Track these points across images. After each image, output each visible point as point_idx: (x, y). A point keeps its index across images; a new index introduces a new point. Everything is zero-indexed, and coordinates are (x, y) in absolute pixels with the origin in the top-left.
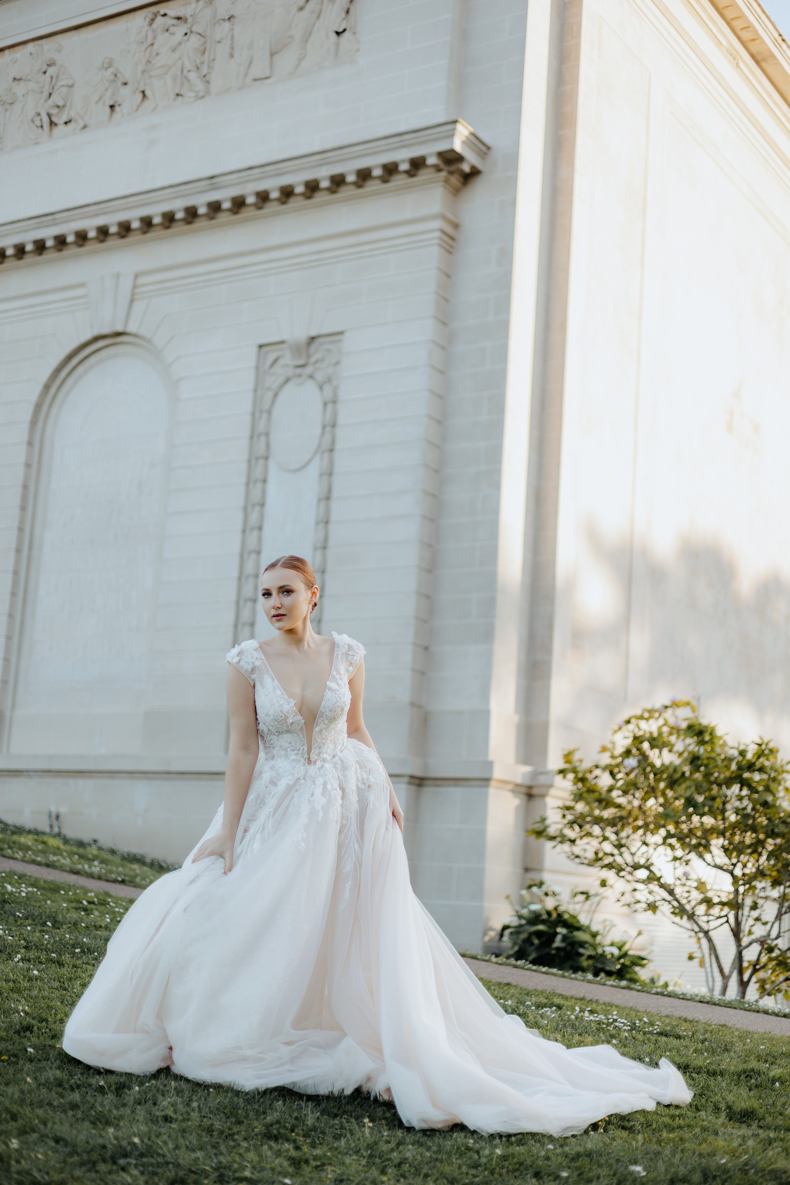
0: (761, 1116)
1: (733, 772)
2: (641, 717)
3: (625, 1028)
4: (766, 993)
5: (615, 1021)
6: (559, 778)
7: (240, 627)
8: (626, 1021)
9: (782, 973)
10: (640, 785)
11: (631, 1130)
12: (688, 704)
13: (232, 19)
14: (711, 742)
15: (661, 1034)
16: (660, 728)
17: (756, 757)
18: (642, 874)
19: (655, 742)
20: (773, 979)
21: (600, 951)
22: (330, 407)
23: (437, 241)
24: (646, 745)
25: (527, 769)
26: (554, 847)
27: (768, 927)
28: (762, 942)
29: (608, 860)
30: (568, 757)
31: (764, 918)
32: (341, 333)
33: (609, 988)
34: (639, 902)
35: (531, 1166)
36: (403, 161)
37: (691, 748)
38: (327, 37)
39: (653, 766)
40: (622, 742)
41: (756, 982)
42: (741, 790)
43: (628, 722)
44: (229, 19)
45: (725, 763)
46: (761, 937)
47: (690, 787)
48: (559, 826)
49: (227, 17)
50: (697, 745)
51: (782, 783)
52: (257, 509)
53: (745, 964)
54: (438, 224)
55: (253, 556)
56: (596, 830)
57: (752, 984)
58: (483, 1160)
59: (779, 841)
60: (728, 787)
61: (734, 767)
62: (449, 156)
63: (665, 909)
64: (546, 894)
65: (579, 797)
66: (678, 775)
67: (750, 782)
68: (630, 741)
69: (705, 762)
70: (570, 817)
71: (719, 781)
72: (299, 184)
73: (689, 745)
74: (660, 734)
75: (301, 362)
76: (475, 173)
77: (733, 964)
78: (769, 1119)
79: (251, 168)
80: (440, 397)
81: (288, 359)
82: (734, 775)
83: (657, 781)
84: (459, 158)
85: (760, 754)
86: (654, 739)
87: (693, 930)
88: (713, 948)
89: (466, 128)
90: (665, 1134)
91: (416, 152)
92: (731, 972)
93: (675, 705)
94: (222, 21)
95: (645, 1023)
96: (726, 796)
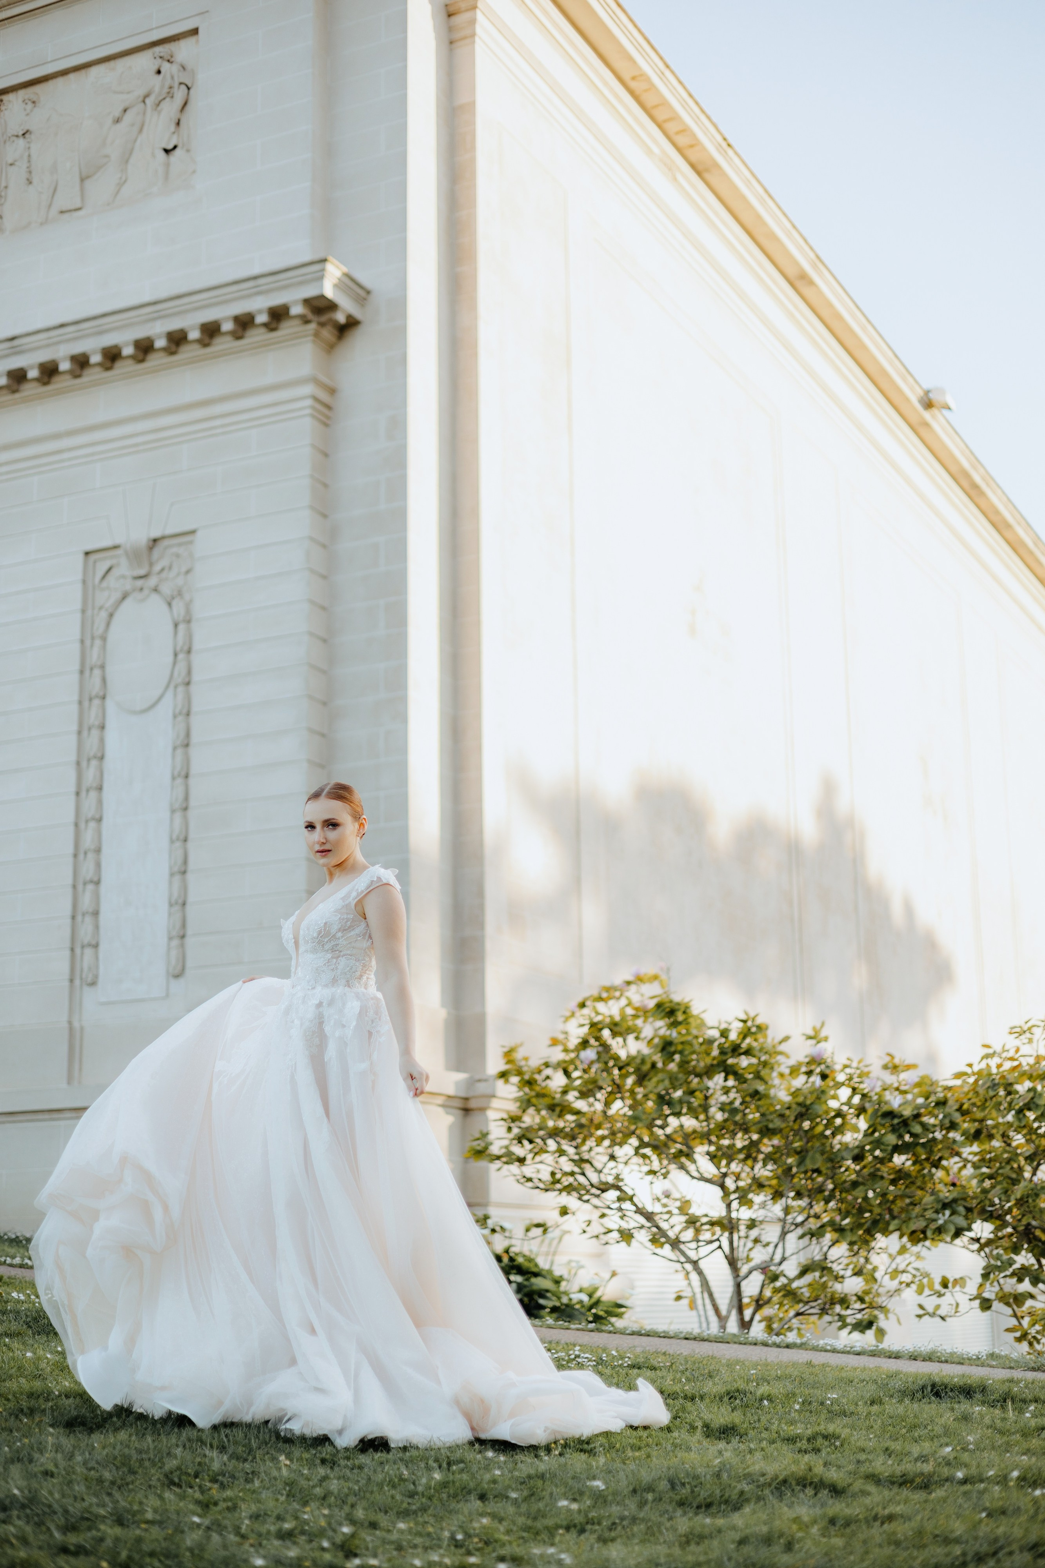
0: (742, 1431)
1: (714, 1058)
2: (600, 999)
3: (590, 1363)
4: (774, 1332)
5: (578, 1356)
6: (500, 1083)
7: (79, 918)
8: (590, 1356)
9: (791, 1307)
10: (601, 1083)
11: (591, 1452)
12: (655, 978)
13: (27, 135)
14: (686, 1022)
15: (633, 1366)
16: (622, 1010)
17: (741, 1037)
18: (612, 1194)
19: (616, 1028)
20: (781, 1315)
21: (565, 1300)
22: (182, 627)
23: (308, 411)
24: (606, 1033)
25: (461, 1076)
26: (499, 1169)
27: (770, 1249)
28: (764, 1269)
29: (567, 1180)
30: (509, 1055)
31: (765, 1239)
32: (193, 532)
33: (574, 1332)
34: (610, 1231)
35: (475, 1490)
36: (260, 312)
37: (662, 1032)
38: (153, 155)
39: (616, 1058)
40: (576, 1032)
41: (760, 1321)
42: (726, 1080)
43: (583, 1005)
44: (24, 134)
45: (704, 1047)
46: (762, 1263)
47: (663, 1081)
48: (506, 1142)
49: (21, 133)
50: (668, 1029)
51: (776, 1067)
52: (94, 763)
53: (746, 1300)
54: (308, 389)
55: (92, 825)
56: (552, 1144)
57: (755, 1323)
58: (420, 1489)
59: (776, 1141)
60: (710, 1078)
61: (715, 1052)
62: (316, 303)
63: (642, 1237)
64: (493, 1231)
65: (526, 1104)
66: (646, 1067)
67: (736, 1069)
68: (586, 1029)
69: (680, 1047)
70: (516, 1131)
71: (698, 1070)
72: (127, 344)
73: (660, 1028)
74: (623, 1017)
75: (142, 572)
76: (352, 324)
77: (731, 1301)
78: (752, 1433)
79: (62, 326)
80: (324, 608)
81: (124, 568)
82: (715, 1062)
83: (624, 1077)
84: (332, 306)
85: (746, 1034)
86: (616, 1024)
87: (679, 1261)
88: (705, 1284)
89: (338, 267)
90: (630, 1453)
91: (276, 300)
92: (729, 1312)
93: (640, 979)
94: (15, 138)
95: (614, 1357)
96: (708, 1089)
